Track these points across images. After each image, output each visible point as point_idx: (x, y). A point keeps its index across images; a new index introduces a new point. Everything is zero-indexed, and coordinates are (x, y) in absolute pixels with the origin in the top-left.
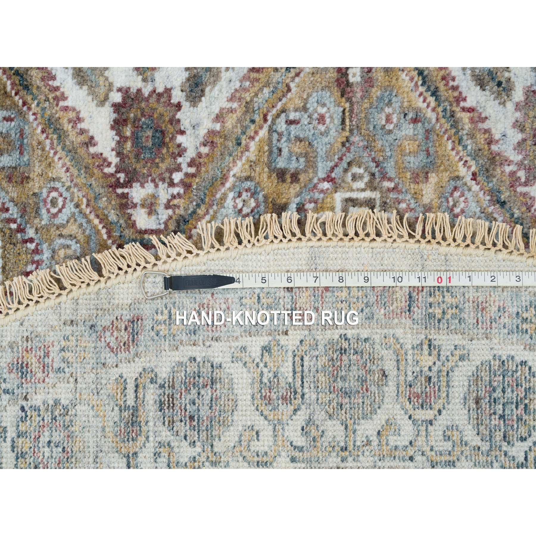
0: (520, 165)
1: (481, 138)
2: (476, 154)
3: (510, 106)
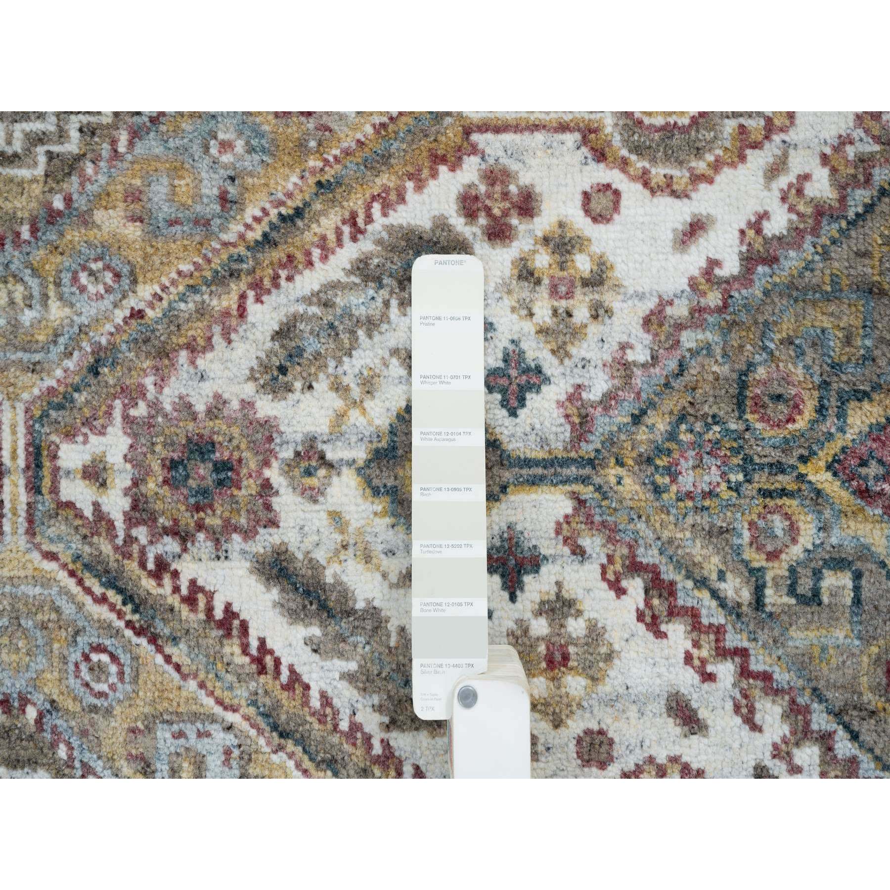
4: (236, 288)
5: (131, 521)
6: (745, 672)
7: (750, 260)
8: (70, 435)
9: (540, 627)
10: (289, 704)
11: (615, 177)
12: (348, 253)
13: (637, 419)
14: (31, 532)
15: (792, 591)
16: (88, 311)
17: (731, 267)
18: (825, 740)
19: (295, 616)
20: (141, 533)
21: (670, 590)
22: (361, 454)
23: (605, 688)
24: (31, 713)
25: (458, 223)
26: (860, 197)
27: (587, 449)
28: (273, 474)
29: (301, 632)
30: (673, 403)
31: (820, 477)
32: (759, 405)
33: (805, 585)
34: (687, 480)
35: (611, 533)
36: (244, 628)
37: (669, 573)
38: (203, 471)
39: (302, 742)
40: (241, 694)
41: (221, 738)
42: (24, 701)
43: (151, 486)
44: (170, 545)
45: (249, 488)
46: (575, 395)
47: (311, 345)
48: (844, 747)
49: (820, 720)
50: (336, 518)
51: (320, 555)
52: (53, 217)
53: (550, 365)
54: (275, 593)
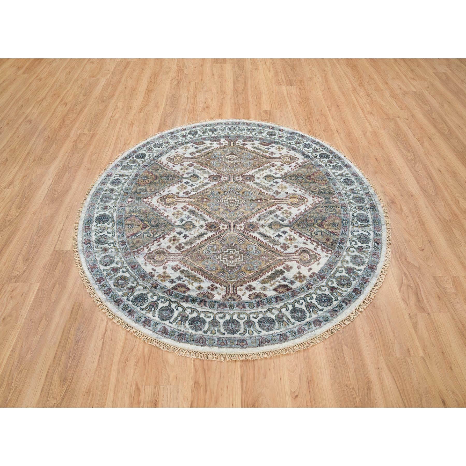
0: (246, 222)
1: (250, 217)
2: (248, 216)
3: (256, 221)
4: (254, 214)
5: (244, 230)
6: (311, 240)
7: (305, 211)
8: (238, 224)
9: (288, 237)
10: (262, 244)
11: (291, 206)
12: (265, 211)
13: (296, 222)
14: (234, 231)
15: (315, 234)
16: (239, 216)
17: (303, 212)
18: (321, 245)
19: (262, 237)
20: (245, 231)
21: (302, 234)
22: (268, 225)
23: (296, 242)
24: (234, 245)
25: (276, 210)
26: (315, 207)
27: (291, 224)
28: (259, 226)
29: (263, 238)
30: (299, 221)
31: (315, 225)
32: (308, 221)
33: (316, 233)
34: (302, 226)
35: (295, 230)
36: (257, 238)
37: (301, 233)
38: (252, 226)
39: (263, 247)
40: (257, 243)
41: (254, 246)
42: (233, 244)
43: (246, 228)
44: (248, 232)
45: (256, 227)
46: (289, 221)
47: (262, 218)
48: (323, 246)
49: (320, 244)
50: (266, 230)
51: (264, 232)
52: (236, 210)
53: (286, 219)
54: (260, 235)
